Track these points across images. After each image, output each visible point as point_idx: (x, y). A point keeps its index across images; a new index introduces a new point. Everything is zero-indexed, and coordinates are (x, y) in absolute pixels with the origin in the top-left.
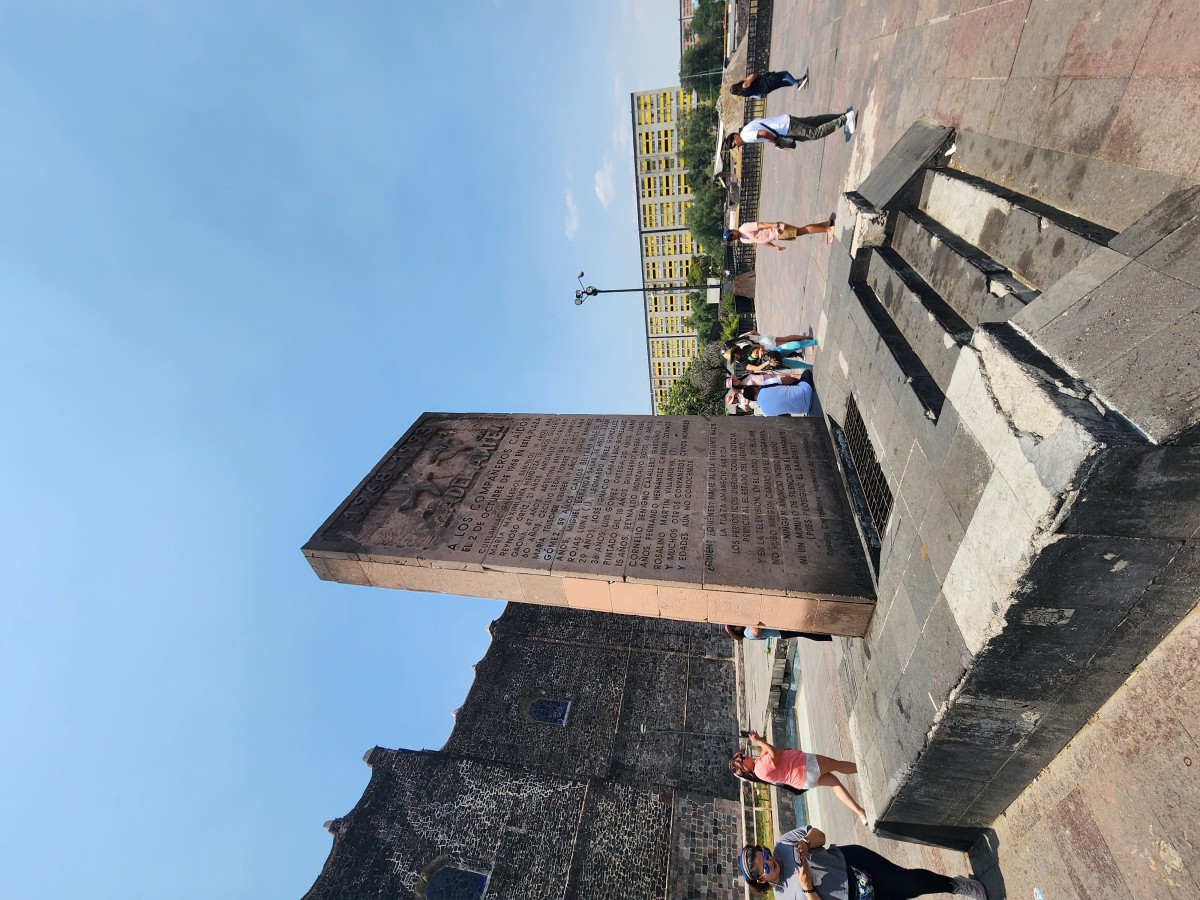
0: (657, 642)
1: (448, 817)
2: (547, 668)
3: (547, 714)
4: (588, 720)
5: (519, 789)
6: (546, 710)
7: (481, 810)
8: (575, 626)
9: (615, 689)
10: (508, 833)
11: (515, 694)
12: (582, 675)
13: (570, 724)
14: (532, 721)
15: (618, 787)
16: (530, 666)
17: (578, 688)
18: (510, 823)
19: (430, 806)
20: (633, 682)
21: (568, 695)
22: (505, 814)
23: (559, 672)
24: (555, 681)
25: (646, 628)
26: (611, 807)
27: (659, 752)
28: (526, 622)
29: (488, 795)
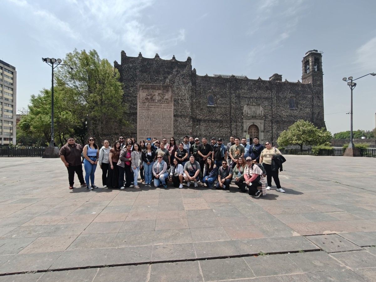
0: (233, 127)
1: (180, 84)
2: (222, 97)
3: (210, 100)
4: (210, 112)
5: (188, 99)
6: (211, 100)
7: (182, 92)
8: (236, 103)
9: (219, 117)
10: (179, 99)
11: (214, 90)
12: (221, 108)
13: (208, 107)
14: (208, 97)
15: (192, 122)
16: (222, 92)
17: (218, 107)
18: (181, 99)
19: (181, 79)
20: (221, 122)
21: (216, 105)
22: (182, 98)
23: (221, 101)
24: (219, 100)
25: (238, 124)
26: (187, 121)
27: (205, 131)
28: (236, 87)
29: (185, 92)
